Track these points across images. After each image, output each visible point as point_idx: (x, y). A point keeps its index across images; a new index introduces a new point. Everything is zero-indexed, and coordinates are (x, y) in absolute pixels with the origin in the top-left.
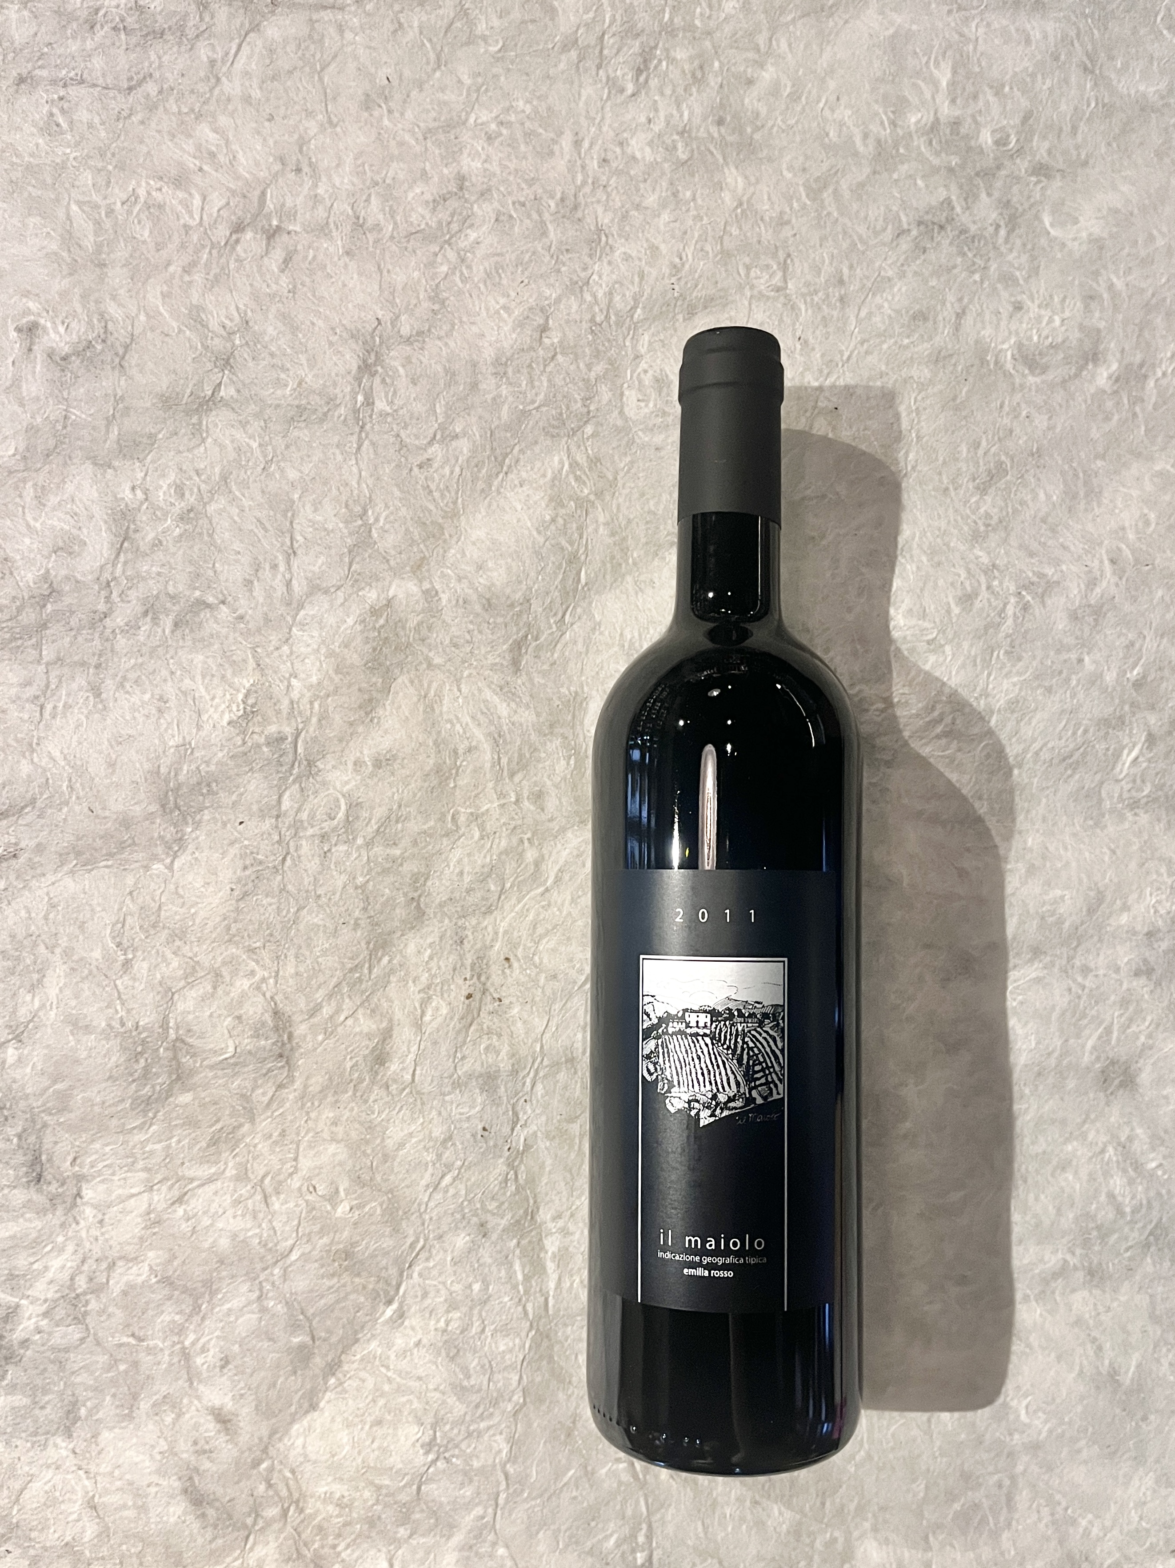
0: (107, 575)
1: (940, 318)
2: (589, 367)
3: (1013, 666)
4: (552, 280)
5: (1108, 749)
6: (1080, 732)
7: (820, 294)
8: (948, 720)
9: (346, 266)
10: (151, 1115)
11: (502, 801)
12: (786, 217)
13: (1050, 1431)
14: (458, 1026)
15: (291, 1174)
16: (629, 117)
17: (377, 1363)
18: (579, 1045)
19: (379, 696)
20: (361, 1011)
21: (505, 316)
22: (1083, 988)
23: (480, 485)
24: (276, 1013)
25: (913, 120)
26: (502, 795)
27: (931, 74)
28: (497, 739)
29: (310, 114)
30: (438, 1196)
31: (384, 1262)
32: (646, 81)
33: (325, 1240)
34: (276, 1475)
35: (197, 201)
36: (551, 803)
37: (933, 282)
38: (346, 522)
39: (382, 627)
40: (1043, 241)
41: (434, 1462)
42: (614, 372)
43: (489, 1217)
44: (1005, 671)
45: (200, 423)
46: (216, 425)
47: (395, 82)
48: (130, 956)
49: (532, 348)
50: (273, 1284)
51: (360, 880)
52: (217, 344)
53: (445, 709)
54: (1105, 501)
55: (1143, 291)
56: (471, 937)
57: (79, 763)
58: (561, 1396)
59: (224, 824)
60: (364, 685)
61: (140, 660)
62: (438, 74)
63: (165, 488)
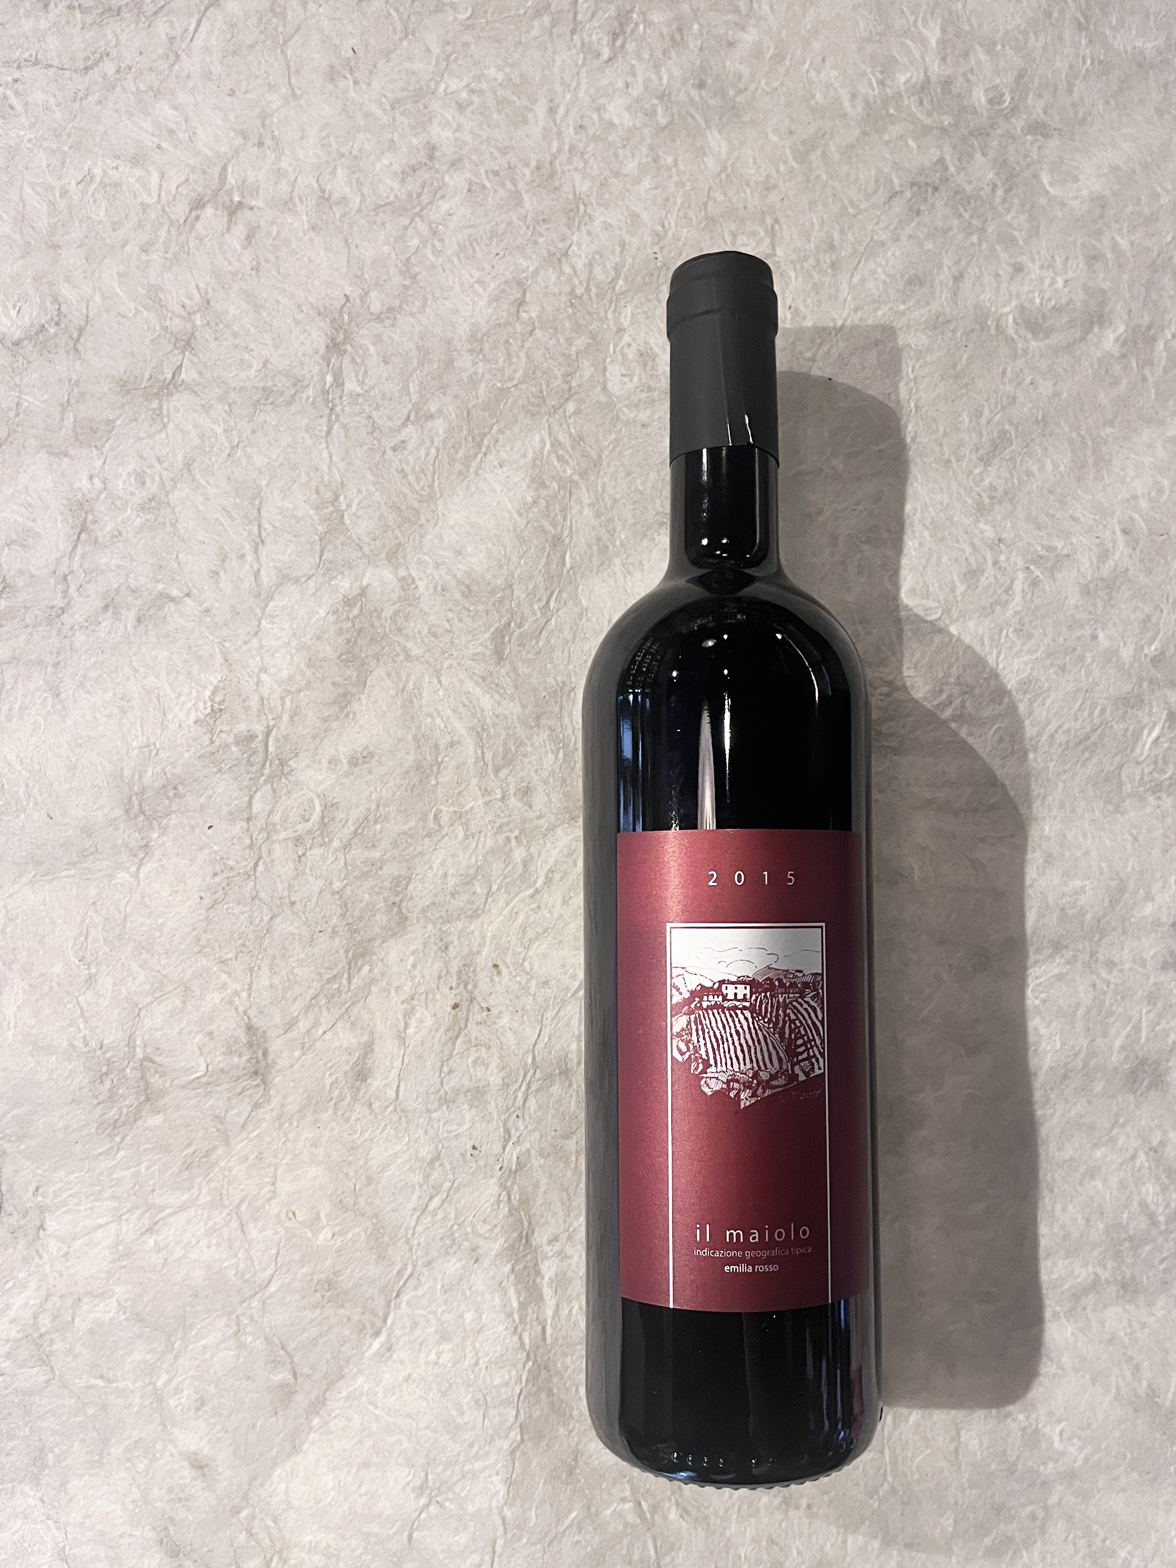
0: (63, 570)
1: (937, 282)
2: (569, 341)
3: (1024, 644)
4: (529, 252)
5: (1127, 730)
6: (1097, 712)
7: (811, 261)
8: (957, 702)
9: (312, 241)
10: (118, 1139)
11: (487, 799)
12: (772, 181)
13: (1087, 1460)
14: (444, 1039)
15: (269, 1200)
16: (605, 82)
17: (364, 1399)
18: (573, 1056)
19: (354, 690)
20: (340, 1024)
21: (480, 290)
22: (1108, 983)
23: (458, 466)
24: (249, 1028)
25: (902, 79)
26: (487, 792)
27: (920, 33)
28: (480, 733)
29: (271, 87)
30: (426, 1220)
31: (371, 1290)
32: (623, 46)
33: (306, 1270)
34: (256, 1523)
35: (155, 179)
36: (539, 799)
37: (929, 246)
38: (317, 508)
39: (356, 617)
40: (1043, 201)
41: (426, 1506)
42: (596, 345)
43: (481, 1242)
44: (1015, 650)
45: (160, 408)
46: (178, 411)
47: (361, 53)
48: (94, 971)
49: (508, 323)
50: (251, 1318)
51: (337, 885)
52: (176, 325)
53: (424, 702)
54: (1117, 470)
55: (1148, 250)
56: (456, 942)
57: (36, 766)
58: (562, 1431)
59: (193, 828)
60: (338, 679)
61: (101, 657)
62: (405, 43)
63: (124, 477)
